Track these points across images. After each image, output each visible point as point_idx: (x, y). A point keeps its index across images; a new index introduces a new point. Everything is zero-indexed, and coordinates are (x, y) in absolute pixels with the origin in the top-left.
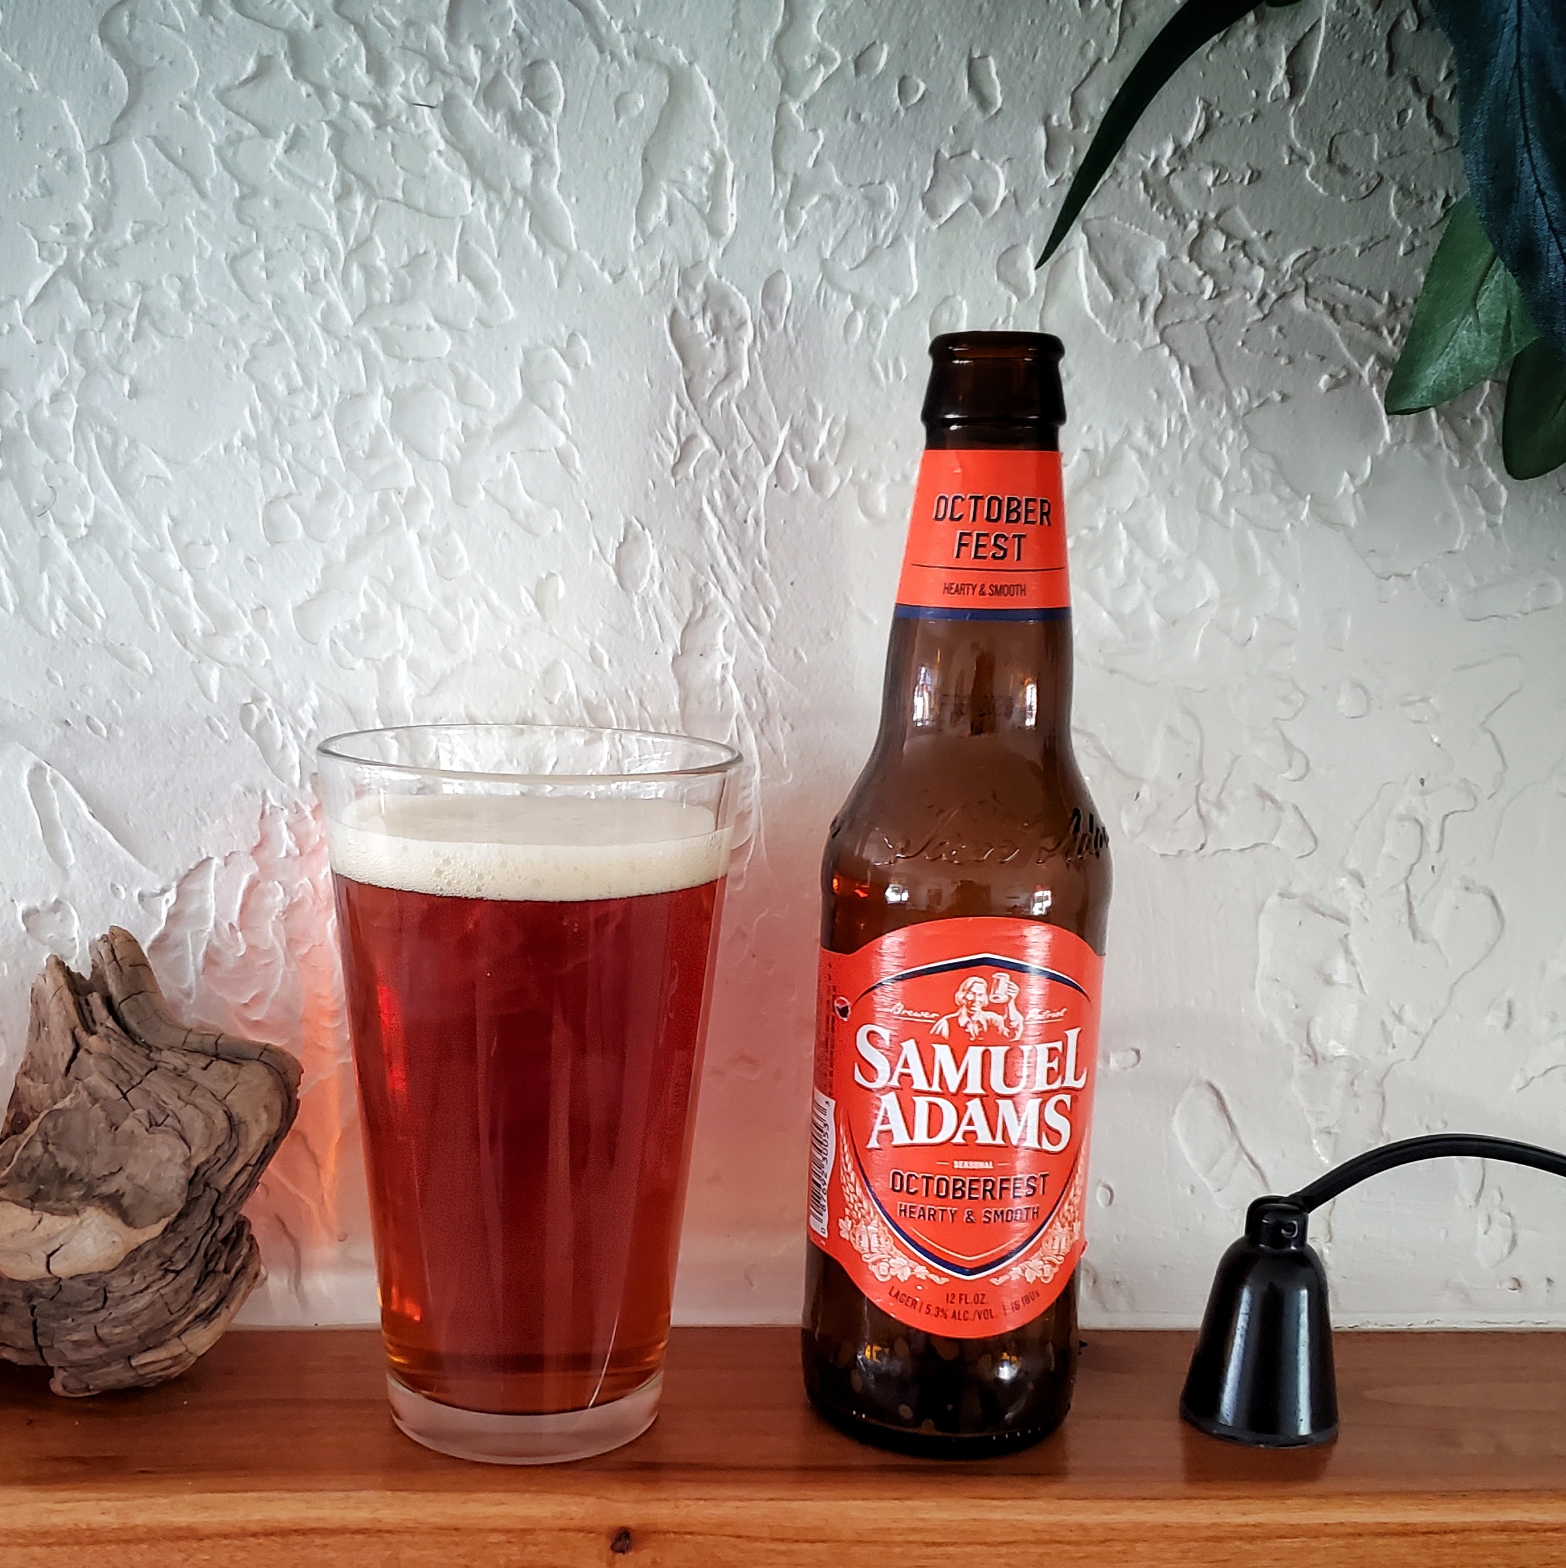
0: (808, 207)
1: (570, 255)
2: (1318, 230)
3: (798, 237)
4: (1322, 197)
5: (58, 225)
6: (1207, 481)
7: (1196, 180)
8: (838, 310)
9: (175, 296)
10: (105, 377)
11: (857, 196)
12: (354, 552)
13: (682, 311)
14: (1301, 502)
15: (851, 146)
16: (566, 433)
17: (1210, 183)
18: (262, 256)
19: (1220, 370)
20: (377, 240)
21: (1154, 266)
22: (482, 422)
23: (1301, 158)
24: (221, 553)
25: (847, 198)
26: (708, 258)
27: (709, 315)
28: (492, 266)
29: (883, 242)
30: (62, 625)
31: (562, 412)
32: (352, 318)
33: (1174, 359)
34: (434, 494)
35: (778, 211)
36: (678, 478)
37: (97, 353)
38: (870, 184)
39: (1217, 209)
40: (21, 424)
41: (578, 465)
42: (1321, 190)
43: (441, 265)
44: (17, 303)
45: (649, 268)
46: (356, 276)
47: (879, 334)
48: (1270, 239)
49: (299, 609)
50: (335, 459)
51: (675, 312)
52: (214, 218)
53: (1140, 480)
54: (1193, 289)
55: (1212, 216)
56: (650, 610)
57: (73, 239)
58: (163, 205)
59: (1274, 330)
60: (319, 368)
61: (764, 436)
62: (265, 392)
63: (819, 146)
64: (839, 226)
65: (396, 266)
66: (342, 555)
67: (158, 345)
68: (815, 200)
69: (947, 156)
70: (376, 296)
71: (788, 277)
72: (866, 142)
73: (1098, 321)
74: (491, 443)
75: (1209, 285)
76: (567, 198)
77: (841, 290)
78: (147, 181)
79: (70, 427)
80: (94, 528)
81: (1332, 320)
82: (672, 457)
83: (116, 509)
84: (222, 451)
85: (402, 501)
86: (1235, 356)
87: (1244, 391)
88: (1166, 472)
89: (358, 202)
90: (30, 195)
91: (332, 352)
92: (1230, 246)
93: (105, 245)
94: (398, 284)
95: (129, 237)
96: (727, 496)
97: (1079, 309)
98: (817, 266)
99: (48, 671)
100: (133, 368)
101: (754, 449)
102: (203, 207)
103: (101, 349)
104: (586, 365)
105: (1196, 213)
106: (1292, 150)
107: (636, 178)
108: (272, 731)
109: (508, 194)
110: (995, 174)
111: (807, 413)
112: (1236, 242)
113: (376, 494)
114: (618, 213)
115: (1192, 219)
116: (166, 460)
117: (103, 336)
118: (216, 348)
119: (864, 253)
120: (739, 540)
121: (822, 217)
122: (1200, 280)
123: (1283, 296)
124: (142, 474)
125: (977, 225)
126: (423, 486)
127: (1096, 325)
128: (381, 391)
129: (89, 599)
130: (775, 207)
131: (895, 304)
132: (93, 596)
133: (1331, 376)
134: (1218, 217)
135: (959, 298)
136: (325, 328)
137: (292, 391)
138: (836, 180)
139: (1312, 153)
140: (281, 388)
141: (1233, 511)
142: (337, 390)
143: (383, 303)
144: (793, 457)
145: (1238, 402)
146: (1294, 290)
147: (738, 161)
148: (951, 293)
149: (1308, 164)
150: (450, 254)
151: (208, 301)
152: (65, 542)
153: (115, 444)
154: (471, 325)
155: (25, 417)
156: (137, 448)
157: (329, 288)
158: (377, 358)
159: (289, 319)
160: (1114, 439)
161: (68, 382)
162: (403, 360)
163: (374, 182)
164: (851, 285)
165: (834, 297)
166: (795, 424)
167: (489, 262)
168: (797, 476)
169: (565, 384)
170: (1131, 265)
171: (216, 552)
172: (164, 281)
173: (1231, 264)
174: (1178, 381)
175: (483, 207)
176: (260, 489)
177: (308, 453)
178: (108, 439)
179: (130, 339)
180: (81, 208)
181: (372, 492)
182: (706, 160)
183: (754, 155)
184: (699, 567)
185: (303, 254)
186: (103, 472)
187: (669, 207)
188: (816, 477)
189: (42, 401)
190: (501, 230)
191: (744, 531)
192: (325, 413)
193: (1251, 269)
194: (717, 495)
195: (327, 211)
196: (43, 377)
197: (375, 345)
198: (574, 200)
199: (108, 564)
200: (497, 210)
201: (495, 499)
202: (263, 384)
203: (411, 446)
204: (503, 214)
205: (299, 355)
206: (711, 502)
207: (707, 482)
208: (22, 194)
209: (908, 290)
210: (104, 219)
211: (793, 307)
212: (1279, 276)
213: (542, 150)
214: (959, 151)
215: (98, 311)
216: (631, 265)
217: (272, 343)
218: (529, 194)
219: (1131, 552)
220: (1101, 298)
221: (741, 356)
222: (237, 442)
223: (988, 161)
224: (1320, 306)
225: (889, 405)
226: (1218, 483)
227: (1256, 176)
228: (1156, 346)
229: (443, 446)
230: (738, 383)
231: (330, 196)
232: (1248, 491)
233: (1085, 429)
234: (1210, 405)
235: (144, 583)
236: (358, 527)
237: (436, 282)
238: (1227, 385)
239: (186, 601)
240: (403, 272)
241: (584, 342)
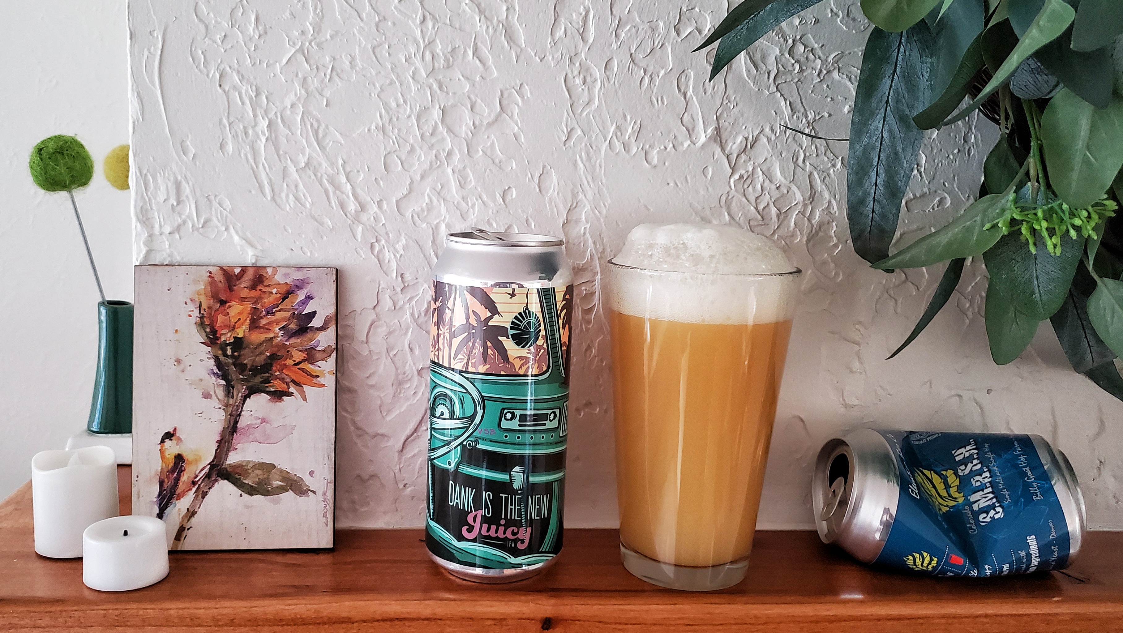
0: (625, 30)
1: (521, 49)
2: (844, 44)
3: (621, 44)
4: (845, 31)
5: (297, 31)
6: (797, 151)
7: (792, 22)
8: (637, 75)
9: (348, 63)
10: (315, 97)
11: (647, 26)
12: (422, 177)
13: (570, 75)
14: (837, 160)
15: (644, 5)
16: (517, 125)
17: (797, 24)
18: (387, 47)
19: (802, 104)
20: (438, 41)
21: (774, 58)
22: (482, 122)
23: (836, 14)
24: (364, 176)
25: (642, 27)
26: (581, 53)
27: (581, 76)
28: (488, 53)
29: (657, 46)
30: (292, 206)
31: (516, 117)
32: (426, 74)
33: (782, 97)
34: (460, 153)
35: (612, 32)
36: (567, 146)
37: (312, 87)
38: (652, 21)
39: (801, 34)
40: (277, 117)
41: (523, 140)
42: (844, 28)
43: (465, 51)
44: (278, 64)
45: (556, 56)
46: (428, 56)
47: (655, 86)
48: (823, 48)
49: (397, 202)
50: (416, 136)
51: (566, 74)
52: (366, 30)
53: (768, 150)
54: (791, 69)
55: (798, 37)
56: (553, 204)
57: (304, 37)
58: (344, 23)
59: (825, 86)
60: (411, 96)
61: (604, 129)
62: (386, 105)
63: (630, 5)
64: (638, 39)
65: (445, 52)
66: (418, 178)
67: (340, 84)
68: (628, 28)
69: (685, 10)
70: (436, 65)
71: (616, 60)
72: (650, 3)
73: (750, 82)
74: (485, 130)
75: (797, 67)
76: (521, 25)
77: (639, 67)
78: (337, 13)
79: (299, 119)
80: (307, 164)
81: (850, 83)
82: (564, 138)
83: (319, 155)
84: (366, 131)
85: (446, 155)
86: (808, 97)
87: (812, 112)
88: (779, 146)
89: (430, 24)
90: (286, 18)
91: (417, 89)
92: (806, 51)
93: (318, 40)
94: (447, 60)
95: (328, 37)
96: (588, 154)
97: (741, 76)
98: (629, 56)
99: (284, 227)
100: (327, 93)
101: (600, 134)
102: (362, 25)
103: (314, 85)
104: (528, 97)
105: (791, 36)
106: (832, 11)
107: (551, 16)
108: (384, 256)
109: (495, 21)
110: (706, 18)
111: (623, 120)
112: (809, 49)
113: (434, 151)
114: (543, 31)
115: (790, 38)
116: (341, 134)
117: (315, 79)
118: (365, 86)
119: (649, 52)
120: (592, 174)
121: (631, 36)
122: (793, 65)
123: (829, 72)
124: (330, 141)
125: (698, 39)
126: (455, 148)
127: (749, 83)
128: (438, 106)
129: (304, 195)
130: (611, 30)
131: (662, 73)
132: (307, 194)
133: (850, 106)
134: (801, 38)
135: (690, 70)
136: (413, 78)
137: (398, 105)
138: (637, 19)
139: (840, 12)
140: (394, 105)
141: (808, 164)
142: (418, 106)
143: (439, 68)
144: (617, 138)
145: (810, 116)
146: (834, 70)
147: (595, 11)
148: (686, 69)
149: (838, 16)
150: (470, 48)
151: (362, 66)
152: (295, 169)
153: (318, 127)
154: (478, 79)
155: (279, 114)
156: (328, 129)
157: (416, 61)
158: (436, 92)
159: (398, 74)
160: (756, 133)
161: (299, 98)
162: (447, 93)
163: (438, 17)
164: (643, 64)
165: (636, 69)
166: (618, 124)
167: (487, 52)
168: (618, 146)
169: (518, 105)
170: (763, 58)
171: (362, 175)
172: (343, 57)
173: (807, 58)
174: (784, 107)
175: (484, 28)
176: (383, 148)
177: (405, 133)
178: (316, 125)
179: (327, 81)
180: (308, 24)
181: (433, 150)
182: (582, 9)
183: (602, 8)
184: (575, 185)
185: (405, 46)
186: (313, 139)
187: (565, 30)
188: (626, 147)
189: (287, 107)
190: (492, 38)
191: (595, 170)
192: (413, 116)
193: (814, 61)
194: (583, 154)
195: (417, 29)
196: (288, 97)
197: (435, 87)
198: (524, 26)
199: (314, 180)
200: (491, 28)
201: (486, 155)
202: (386, 103)
203: (450, 130)
204: (493, 31)
205: (402, 89)
206: (580, 157)
207: (579, 149)
208: (282, 17)
209: (667, 67)
210: (318, 29)
211: (617, 73)
212: (827, 64)
213: (511, 4)
214: (690, 8)
215: (314, 69)
216: (548, 55)
217: (391, 84)
218: (504, 23)
219: (763, 180)
220: (751, 71)
221: (595, 95)
222: (373, 127)
223: (702, 12)
224: (845, 76)
225: (658, 116)
226: (801, 151)
227: (817, 21)
228: (775, 92)
229: (464, 130)
230: (594, 106)
231: (418, 21)
232: (814, 155)
233: (744, 127)
234: (798, 118)
235: (329, 188)
236: (426, 166)
237: (463, 60)
238: (805, 109)
239: (348, 197)
240: (449, 56)
241: (526, 87)
